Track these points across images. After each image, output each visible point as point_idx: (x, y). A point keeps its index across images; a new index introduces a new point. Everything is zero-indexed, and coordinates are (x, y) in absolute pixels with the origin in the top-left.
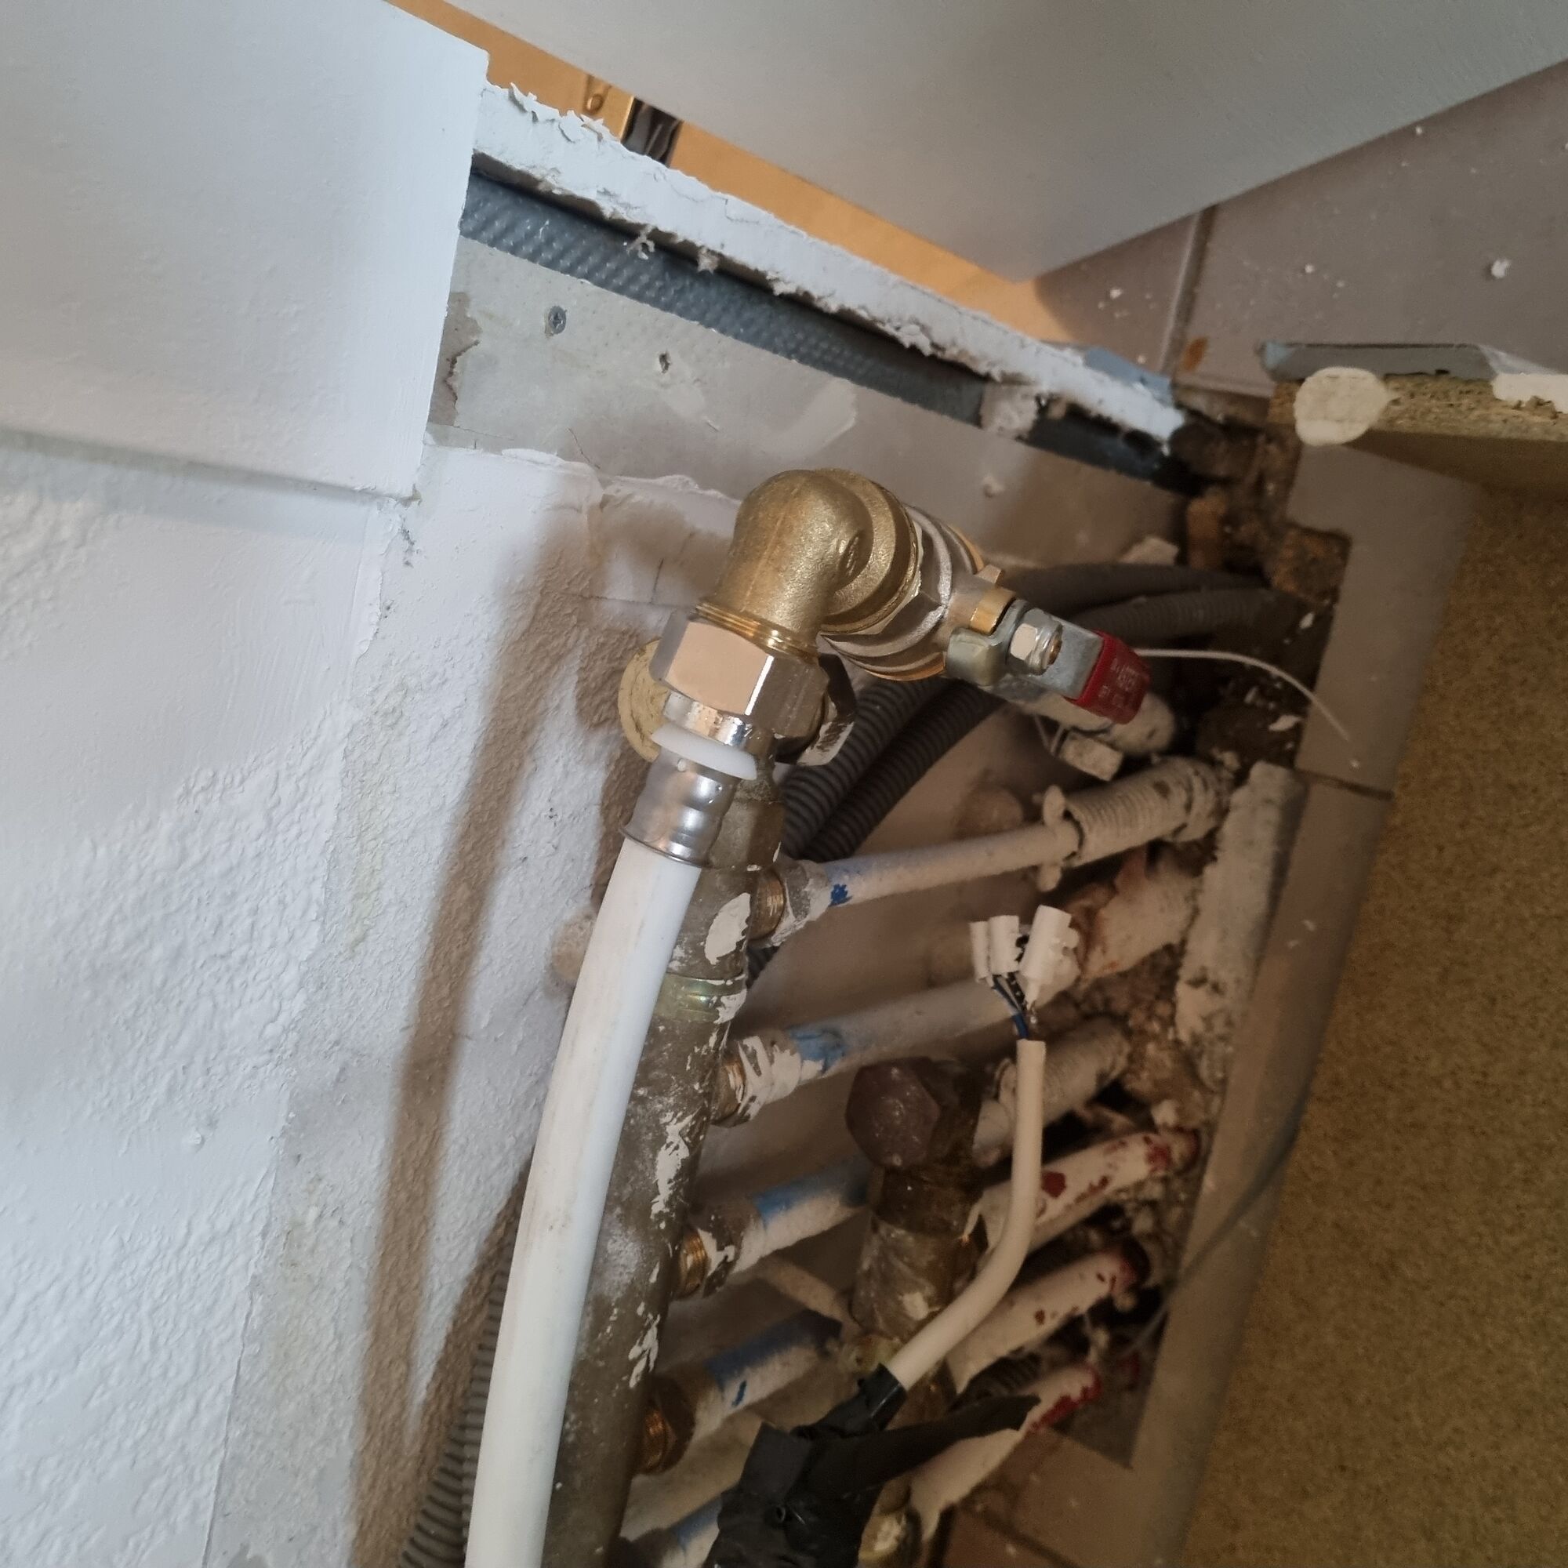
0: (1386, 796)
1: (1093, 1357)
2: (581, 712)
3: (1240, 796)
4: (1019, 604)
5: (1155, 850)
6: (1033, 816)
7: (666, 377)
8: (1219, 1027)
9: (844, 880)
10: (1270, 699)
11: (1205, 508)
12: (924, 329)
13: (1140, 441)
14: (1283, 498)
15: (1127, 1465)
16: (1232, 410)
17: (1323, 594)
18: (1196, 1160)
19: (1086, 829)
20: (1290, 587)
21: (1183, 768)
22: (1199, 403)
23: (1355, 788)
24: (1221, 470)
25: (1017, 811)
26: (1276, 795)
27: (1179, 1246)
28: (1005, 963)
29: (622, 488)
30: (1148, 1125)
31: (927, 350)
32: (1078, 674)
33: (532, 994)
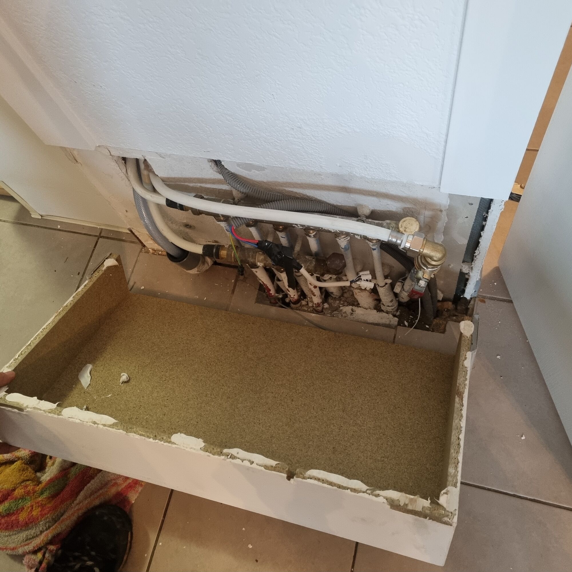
0: (394, 342)
1: (276, 295)
2: (405, 208)
3: (391, 316)
4: (428, 281)
5: (379, 300)
6: (386, 277)
7: (464, 218)
8: (344, 315)
9: (377, 250)
10: (411, 320)
11: (450, 305)
12: (479, 254)
13: (463, 291)
14: (453, 320)
15: (255, 302)
16: (470, 309)
17: (433, 329)
18: (317, 312)
19: (384, 288)
20: (434, 323)
21: (396, 304)
22: (472, 302)
23: (395, 337)
24: (459, 308)
25: (386, 274)
26: (392, 323)
27: (299, 310)
28: (363, 278)
29: (444, 213)
30: (323, 303)
31: (475, 255)
32: (417, 290)
33: (356, 202)
